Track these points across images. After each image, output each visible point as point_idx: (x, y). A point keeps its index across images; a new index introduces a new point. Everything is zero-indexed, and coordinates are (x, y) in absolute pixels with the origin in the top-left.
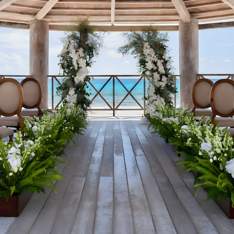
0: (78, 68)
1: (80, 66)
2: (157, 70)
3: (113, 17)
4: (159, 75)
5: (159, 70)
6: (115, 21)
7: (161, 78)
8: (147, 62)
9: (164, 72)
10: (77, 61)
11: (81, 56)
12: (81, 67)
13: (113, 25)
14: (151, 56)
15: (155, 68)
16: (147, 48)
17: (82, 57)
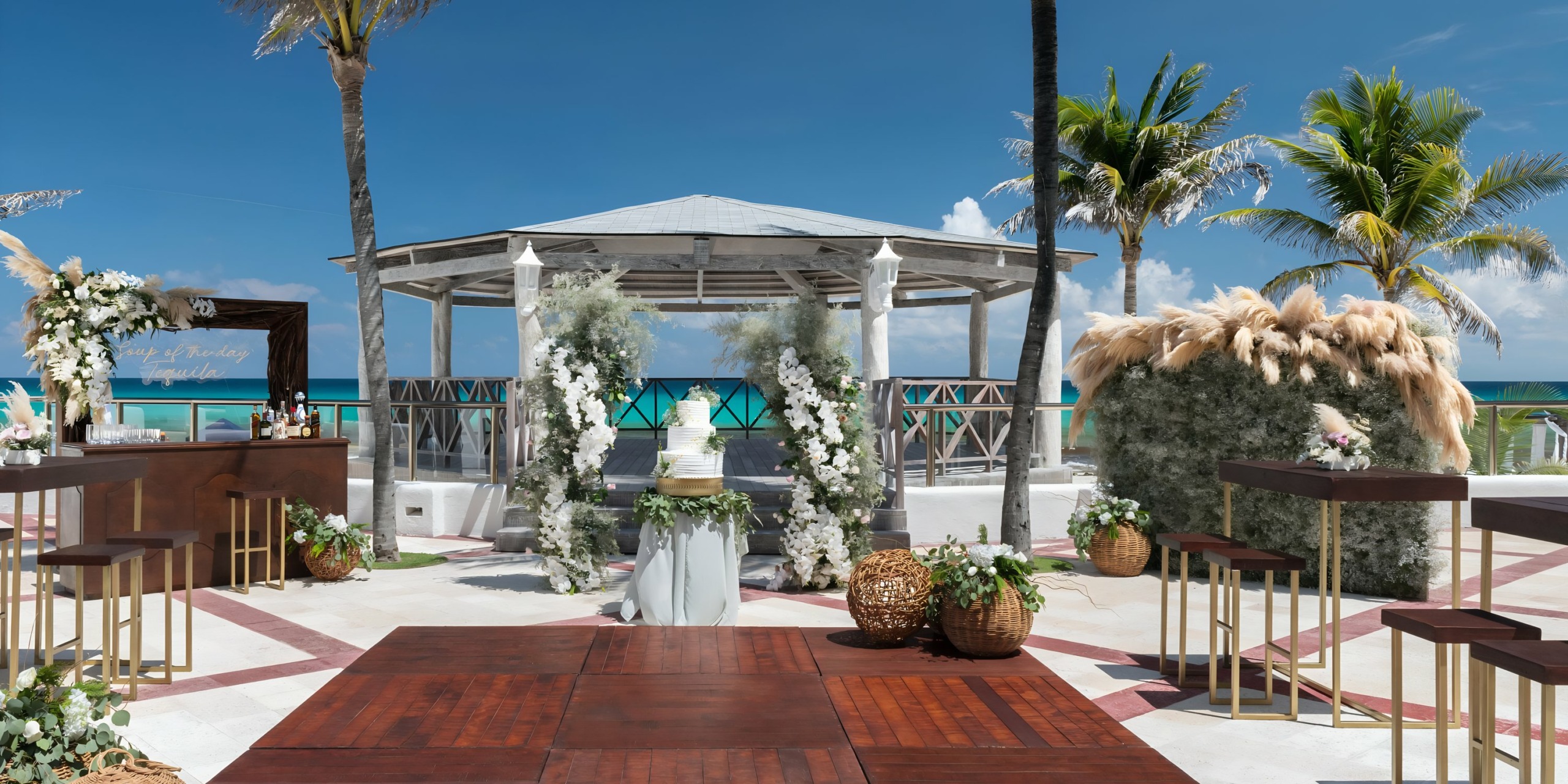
0: (581, 424)
1: (588, 419)
2: (819, 431)
3: (700, 291)
4: (823, 447)
5: (825, 431)
6: (704, 296)
7: (833, 455)
8: (790, 407)
9: (839, 438)
10: (578, 404)
11: (589, 390)
12: (592, 424)
13: (700, 302)
14: (802, 389)
15: (813, 426)
16: (789, 365)
17: (592, 392)
